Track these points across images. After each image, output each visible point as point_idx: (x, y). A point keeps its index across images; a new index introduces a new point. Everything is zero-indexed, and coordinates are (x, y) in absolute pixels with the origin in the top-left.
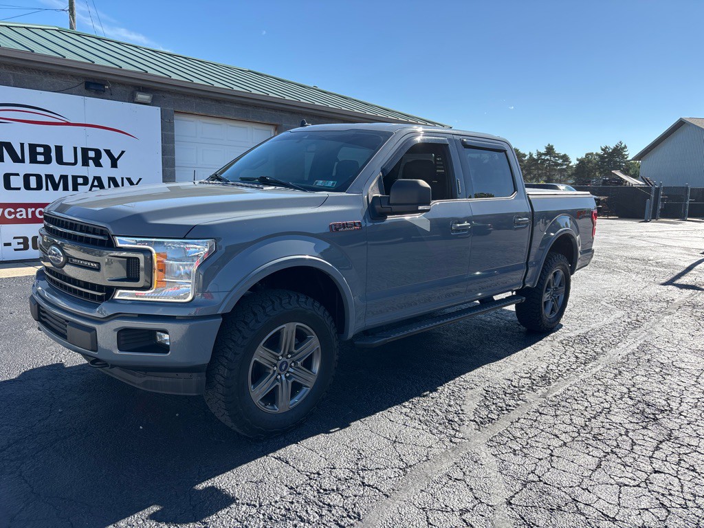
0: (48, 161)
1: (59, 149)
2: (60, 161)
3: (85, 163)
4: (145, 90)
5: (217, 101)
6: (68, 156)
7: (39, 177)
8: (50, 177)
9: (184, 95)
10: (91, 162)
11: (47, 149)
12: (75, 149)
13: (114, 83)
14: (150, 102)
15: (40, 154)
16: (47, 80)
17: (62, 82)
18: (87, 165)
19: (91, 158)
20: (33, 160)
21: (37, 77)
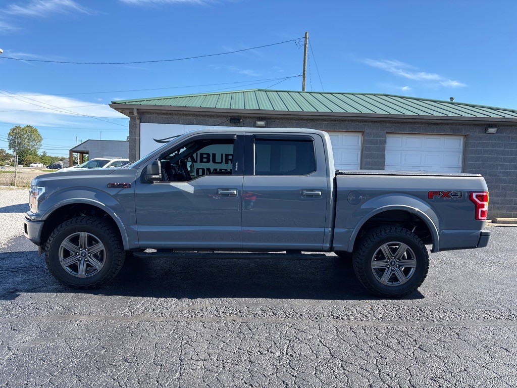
0: (208, 161)
1: (214, 155)
2: (214, 161)
3: (227, 162)
4: (261, 119)
5: (312, 120)
6: (218, 159)
7: (203, 170)
8: (209, 170)
9: (287, 119)
10: (229, 161)
11: (208, 155)
12: (222, 155)
13: (245, 117)
14: (264, 126)
15: (205, 158)
16: (211, 120)
17: (219, 120)
18: (228, 163)
19: (230, 160)
20: (201, 161)
21: (206, 119)
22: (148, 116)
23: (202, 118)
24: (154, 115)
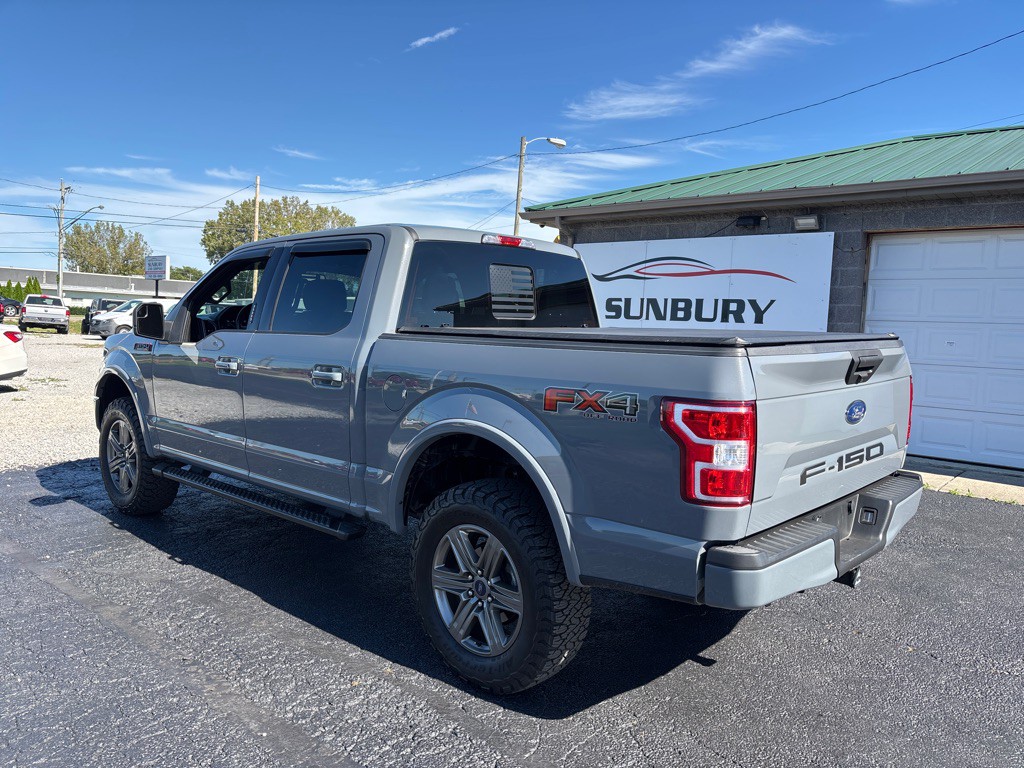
0: (687, 318)
1: (700, 302)
2: (699, 316)
4: (806, 211)
6: (707, 313)
10: (731, 317)
11: (688, 302)
12: (716, 301)
13: (773, 211)
14: (815, 227)
15: (681, 309)
16: (701, 224)
17: (715, 223)
18: (727, 321)
19: (732, 312)
20: (674, 317)
21: (690, 222)
22: (587, 229)
23: (682, 223)
24: (597, 227)
